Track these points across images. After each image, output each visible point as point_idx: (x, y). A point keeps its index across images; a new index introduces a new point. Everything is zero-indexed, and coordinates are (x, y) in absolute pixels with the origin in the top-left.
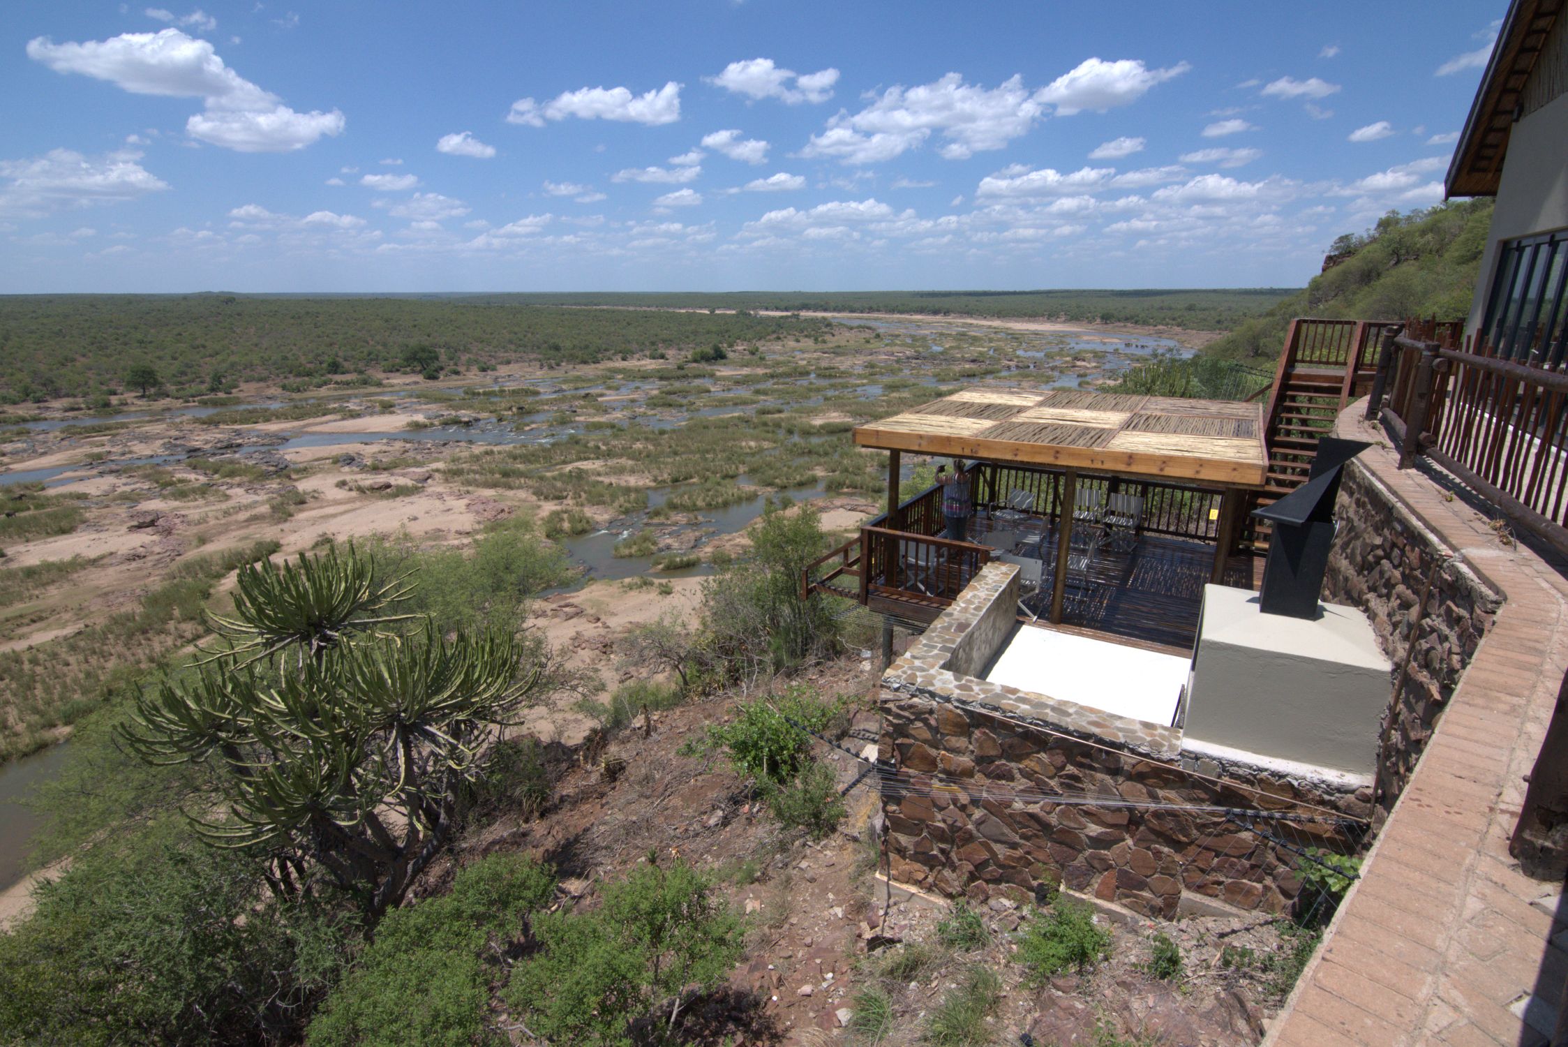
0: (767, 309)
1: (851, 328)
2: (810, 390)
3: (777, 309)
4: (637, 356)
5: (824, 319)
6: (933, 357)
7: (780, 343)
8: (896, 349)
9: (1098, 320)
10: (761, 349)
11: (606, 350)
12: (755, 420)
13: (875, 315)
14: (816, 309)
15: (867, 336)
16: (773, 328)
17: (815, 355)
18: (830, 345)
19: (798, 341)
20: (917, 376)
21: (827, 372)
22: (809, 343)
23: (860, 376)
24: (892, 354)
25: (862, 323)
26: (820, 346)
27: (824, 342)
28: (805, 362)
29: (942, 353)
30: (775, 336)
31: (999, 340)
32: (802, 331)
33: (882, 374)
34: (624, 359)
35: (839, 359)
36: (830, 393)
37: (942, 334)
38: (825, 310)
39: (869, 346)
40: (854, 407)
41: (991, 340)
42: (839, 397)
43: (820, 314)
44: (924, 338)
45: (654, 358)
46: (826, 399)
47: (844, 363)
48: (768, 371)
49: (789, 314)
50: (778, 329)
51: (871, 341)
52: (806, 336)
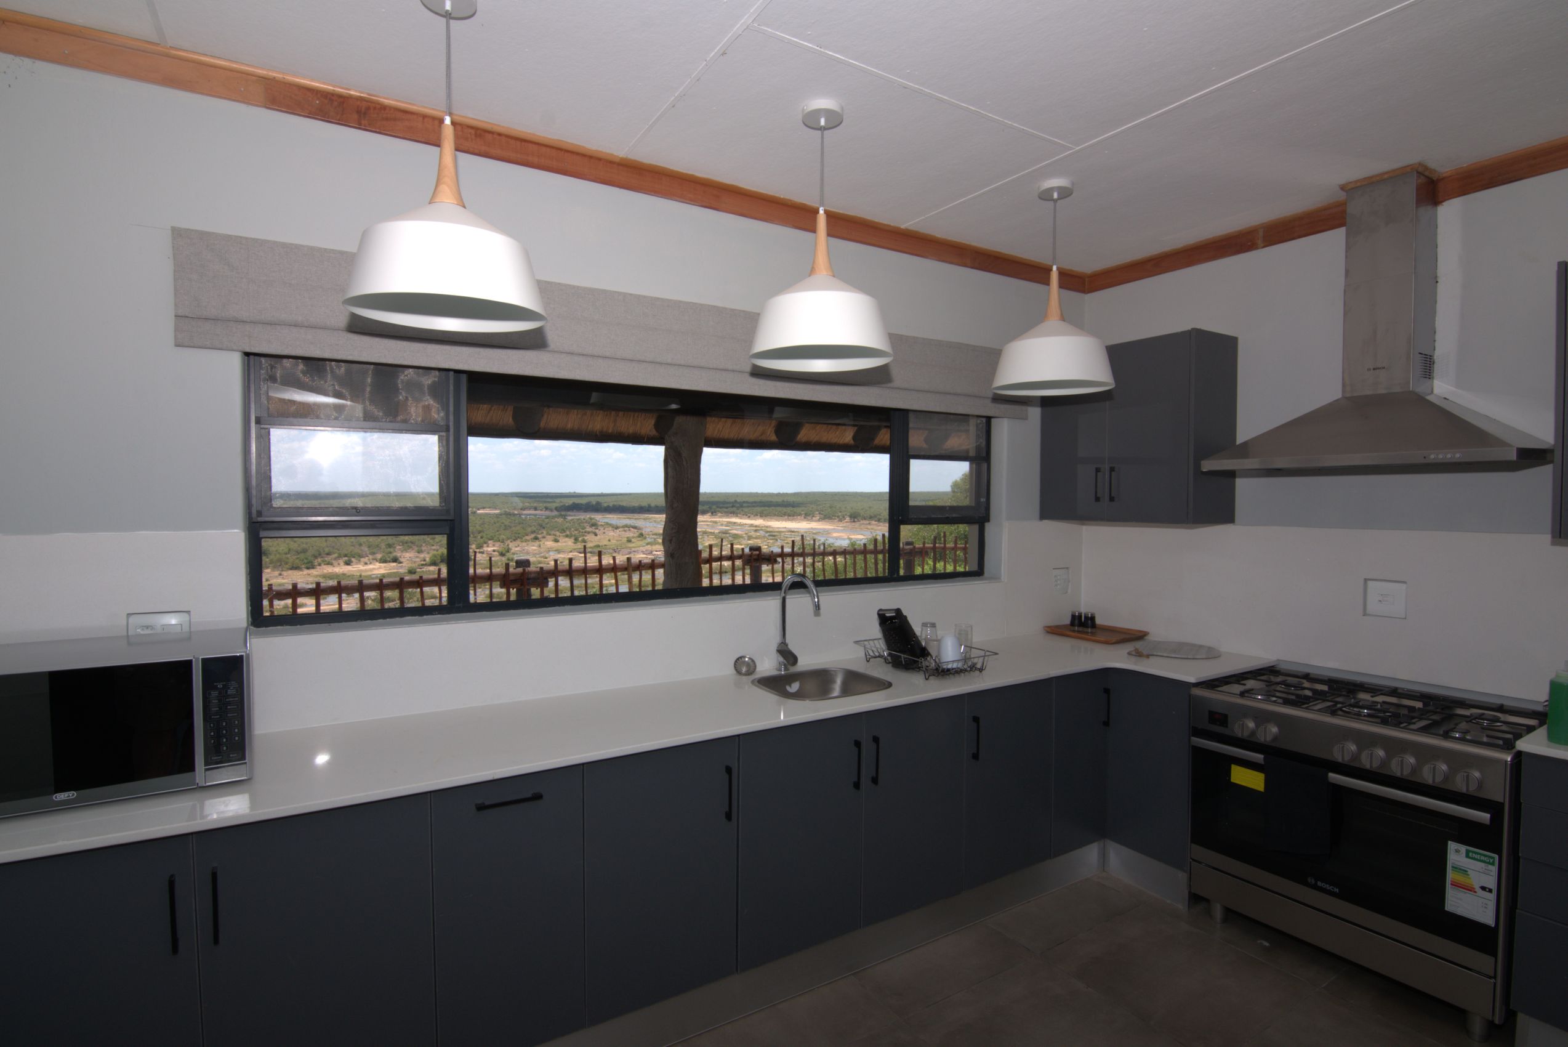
1: (617, 528)
4: (366, 560)
5: (591, 518)
7: (537, 543)
9: (848, 519)
10: (514, 549)
11: (328, 554)
14: (586, 510)
15: (631, 535)
16: (534, 528)
19: (556, 541)
22: (570, 542)
24: (651, 553)
26: (579, 546)
27: (585, 541)
30: (533, 536)
31: (756, 538)
32: (563, 531)
34: (348, 563)
38: (596, 511)
39: (630, 545)
41: (750, 538)
43: (587, 514)
45: (385, 561)
49: (555, 513)
50: (538, 529)
51: (633, 540)
52: (567, 536)
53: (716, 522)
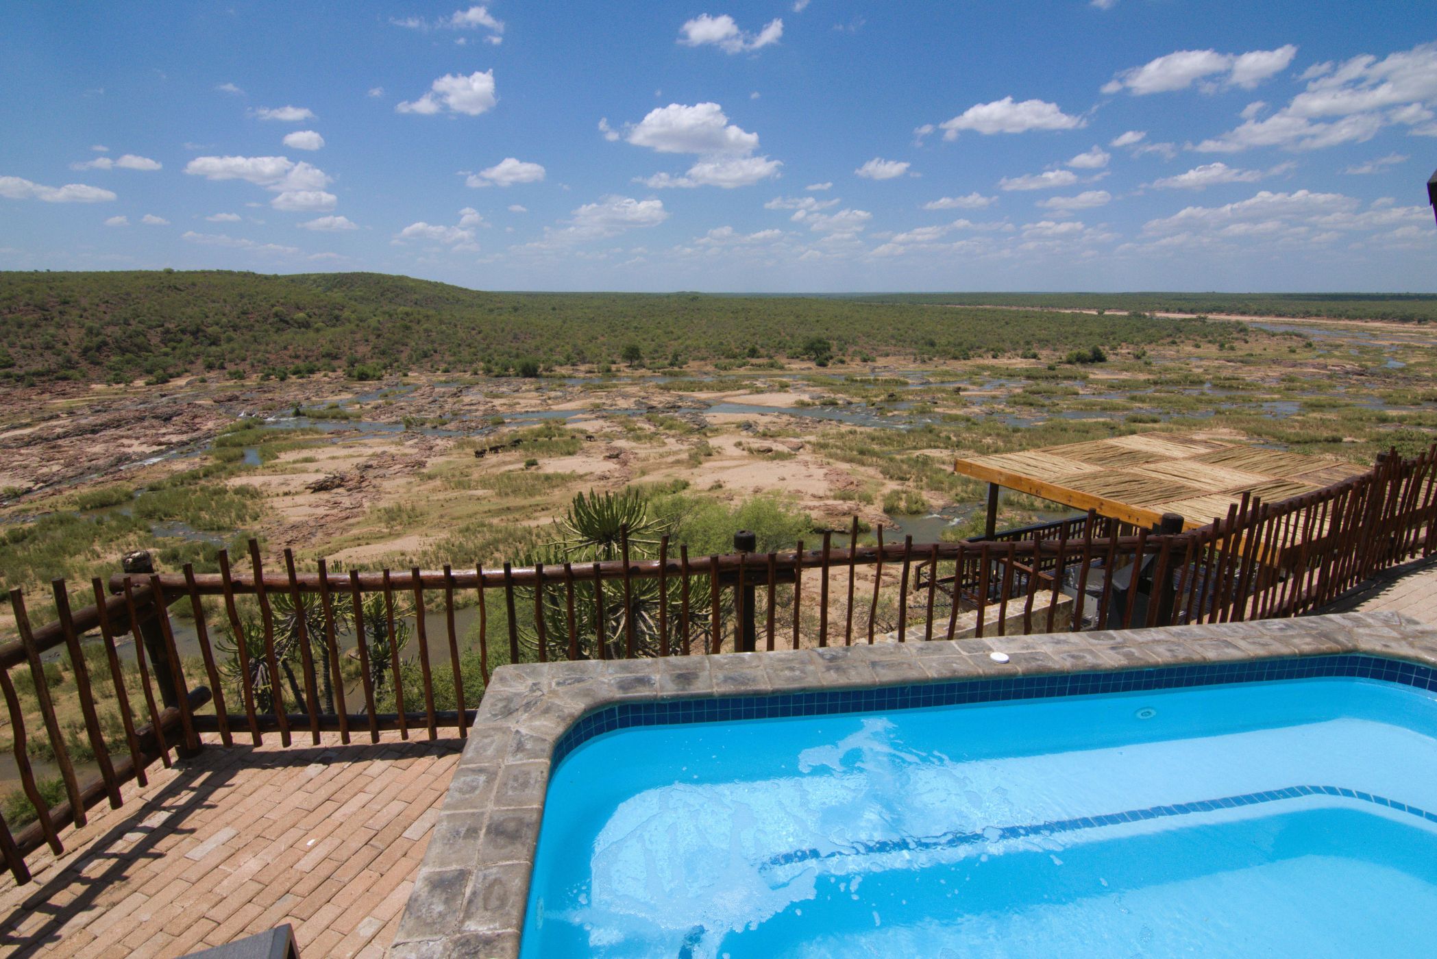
0: (1167, 311)
1: (1274, 335)
2: (1200, 401)
3: (1180, 311)
4: (1009, 354)
5: (1239, 323)
6: (1387, 375)
7: (1175, 348)
8: (1329, 361)
11: (978, 348)
12: (1123, 428)
13: (1313, 320)
14: (1230, 312)
15: (1293, 344)
16: (1169, 332)
17: (1216, 363)
18: (1240, 353)
19: (1198, 346)
20: (1356, 395)
21: (1227, 383)
22: (1213, 350)
23: (1271, 390)
24: (1325, 367)
25: (1290, 329)
26: (1225, 353)
27: (1232, 349)
28: (1201, 370)
29: (1402, 370)
30: (1169, 340)
33: (1303, 390)
34: (994, 357)
35: (1247, 368)
36: (1223, 407)
37: (1407, 347)
38: (1243, 313)
39: (1293, 356)
40: (1253, 425)
42: (1236, 412)
43: (1234, 318)
44: (1379, 350)
45: (1026, 357)
46: (1217, 412)
47: (1250, 374)
48: (1151, 377)
49: (1194, 316)
50: (1175, 333)
51: (1298, 351)
52: (1210, 342)
53: (1426, 334)
